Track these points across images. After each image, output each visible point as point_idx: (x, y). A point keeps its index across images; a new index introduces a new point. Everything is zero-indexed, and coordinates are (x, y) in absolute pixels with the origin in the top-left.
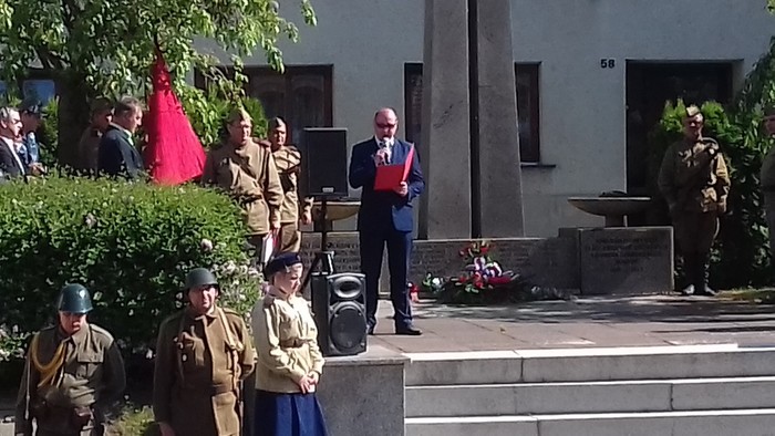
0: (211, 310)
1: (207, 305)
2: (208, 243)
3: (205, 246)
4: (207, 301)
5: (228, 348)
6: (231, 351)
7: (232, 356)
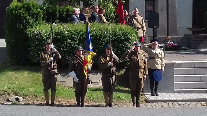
0: (139, 51)
1: (138, 50)
2: (131, 37)
3: (130, 38)
4: (138, 49)
5: (142, 59)
6: (143, 60)
7: (143, 61)
